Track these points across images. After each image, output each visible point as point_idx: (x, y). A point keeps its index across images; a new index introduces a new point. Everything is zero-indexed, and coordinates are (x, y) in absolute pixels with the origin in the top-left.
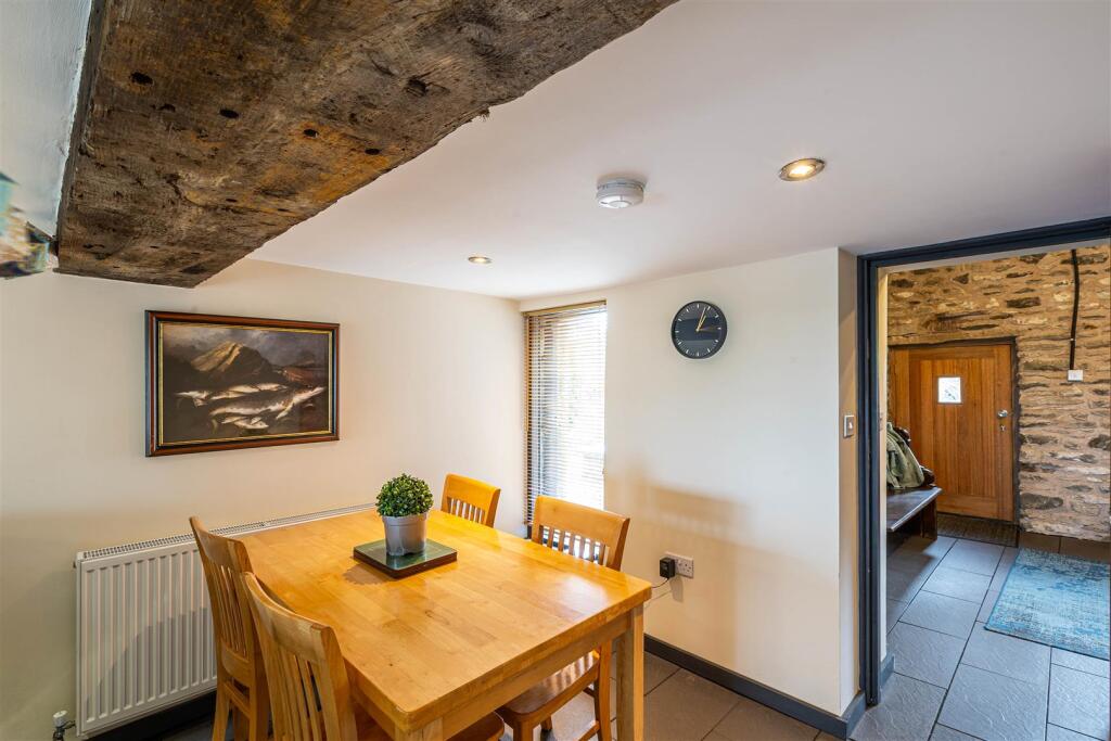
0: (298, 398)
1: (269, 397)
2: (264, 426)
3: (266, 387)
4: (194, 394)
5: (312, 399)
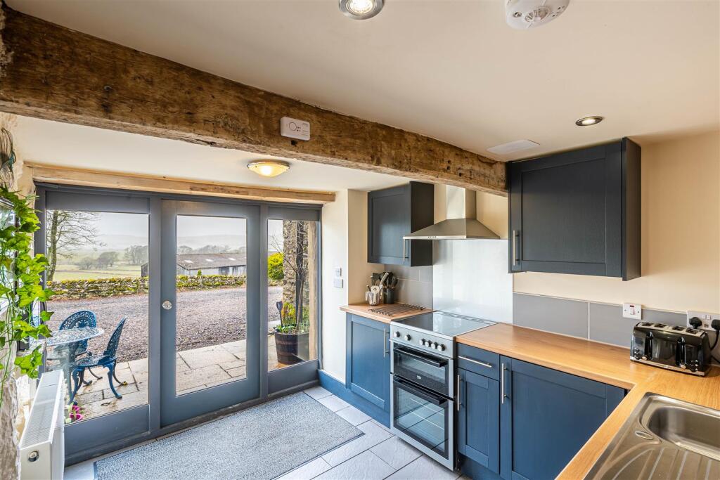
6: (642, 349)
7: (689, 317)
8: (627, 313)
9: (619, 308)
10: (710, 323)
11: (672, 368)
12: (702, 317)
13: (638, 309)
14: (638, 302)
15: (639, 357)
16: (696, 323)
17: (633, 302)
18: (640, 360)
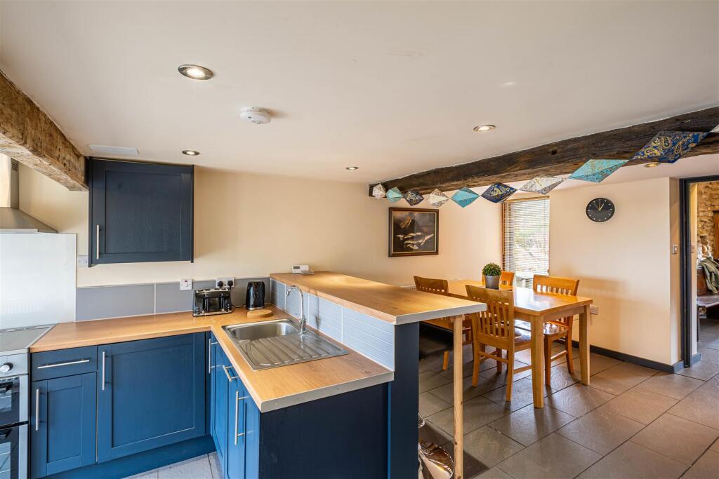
0: (427, 238)
1: (419, 237)
2: (417, 248)
3: (418, 234)
4: (400, 236)
5: (430, 238)
6: (201, 307)
7: (217, 282)
8: (183, 287)
9: (178, 284)
10: (226, 283)
11: (218, 313)
12: (223, 281)
13: (190, 282)
14: (190, 278)
15: (200, 312)
16: (221, 284)
17: (186, 278)
18: (201, 314)
